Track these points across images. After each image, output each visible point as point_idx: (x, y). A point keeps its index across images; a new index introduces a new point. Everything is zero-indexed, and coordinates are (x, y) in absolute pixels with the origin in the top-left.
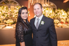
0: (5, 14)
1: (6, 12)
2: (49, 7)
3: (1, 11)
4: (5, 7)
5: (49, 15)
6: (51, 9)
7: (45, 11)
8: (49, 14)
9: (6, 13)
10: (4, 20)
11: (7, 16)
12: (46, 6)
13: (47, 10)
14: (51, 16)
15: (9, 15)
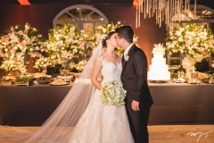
0: (72, 47)
1: (76, 41)
2: (197, 22)
3: (64, 40)
4: (73, 29)
5: (196, 44)
6: (203, 27)
8: (198, 41)
9: (75, 44)
10: (69, 61)
11: (79, 50)
12: (189, 20)
13: (190, 30)
14: (202, 49)
15: (83, 48)
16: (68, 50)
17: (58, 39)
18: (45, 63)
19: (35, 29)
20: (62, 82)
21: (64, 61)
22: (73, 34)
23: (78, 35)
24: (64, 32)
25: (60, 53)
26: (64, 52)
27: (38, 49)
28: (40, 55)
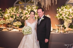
0: (13, 16)
5: (67, 15)
7: (62, 10)
14: (71, 17)
15: (18, 16)
16: (12, 17)
18: (2, 22)
20: (6, 30)
21: (10, 22)
22: (15, 10)
23: (17, 11)
24: (11, 10)
25: (9, 18)
26: (10, 18)
27: (1, 16)
28: (3, 19)
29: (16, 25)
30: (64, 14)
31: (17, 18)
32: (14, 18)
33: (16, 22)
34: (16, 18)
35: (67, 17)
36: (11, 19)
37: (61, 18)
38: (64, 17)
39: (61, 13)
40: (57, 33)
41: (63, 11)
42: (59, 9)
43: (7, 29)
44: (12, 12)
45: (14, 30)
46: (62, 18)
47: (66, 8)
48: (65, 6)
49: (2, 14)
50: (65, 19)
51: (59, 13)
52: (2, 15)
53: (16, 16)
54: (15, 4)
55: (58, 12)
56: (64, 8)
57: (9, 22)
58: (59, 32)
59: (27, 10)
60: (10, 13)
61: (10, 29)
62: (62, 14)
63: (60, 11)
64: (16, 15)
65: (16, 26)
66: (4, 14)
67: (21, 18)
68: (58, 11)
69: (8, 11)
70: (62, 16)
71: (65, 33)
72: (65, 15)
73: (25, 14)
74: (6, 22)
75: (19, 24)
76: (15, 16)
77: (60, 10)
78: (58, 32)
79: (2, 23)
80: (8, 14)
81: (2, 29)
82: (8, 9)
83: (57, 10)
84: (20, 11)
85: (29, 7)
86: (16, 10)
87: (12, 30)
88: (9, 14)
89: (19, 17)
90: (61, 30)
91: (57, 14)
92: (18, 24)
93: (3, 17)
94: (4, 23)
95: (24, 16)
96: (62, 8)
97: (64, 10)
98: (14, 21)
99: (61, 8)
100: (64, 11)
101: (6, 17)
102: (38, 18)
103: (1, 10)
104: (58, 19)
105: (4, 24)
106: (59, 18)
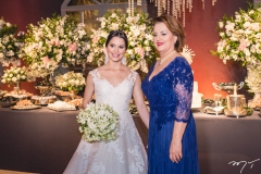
0: (55, 51)
5: (257, 46)
7: (239, 26)
11: (65, 56)
15: (74, 53)
16: (51, 55)
17: (37, 39)
18: (15, 75)
19: (8, 25)
20: (30, 105)
21: (46, 74)
22: (62, 31)
23: (70, 33)
24: (47, 28)
25: (38, 60)
26: (45, 59)
27: (11, 53)
28: (19, 64)
29: (65, 84)
30: (245, 42)
31: (69, 59)
32: (59, 57)
33: (65, 76)
34: (64, 60)
35: (256, 55)
36: (47, 63)
37: (235, 58)
38: (248, 53)
39: (234, 39)
40: (217, 116)
41: (241, 31)
42: (225, 24)
43: (34, 102)
44: (50, 35)
45: (59, 105)
46: (239, 56)
47: (252, 17)
48: (252, 12)
49: (16, 44)
50: (249, 59)
51: (226, 36)
52: (16, 49)
53: (64, 50)
54: (64, 7)
55: (222, 34)
56: (246, 17)
57: (42, 75)
58: (226, 113)
59: (106, 29)
60: (44, 41)
61: (42, 99)
62: (238, 43)
63: (231, 31)
64: (64, 48)
65: (65, 89)
66: (22, 45)
67: (84, 57)
68: (224, 30)
69: (37, 33)
70: (237, 52)
71: (248, 118)
72: (249, 48)
73: (100, 45)
74: (31, 74)
75: (77, 82)
76: (61, 51)
77: (230, 26)
78: (222, 113)
79: (14, 79)
80: (34, 45)
81: (14, 99)
82: (36, 24)
83: (221, 24)
84: (82, 33)
85: (114, 15)
86: (65, 27)
87: (50, 106)
88: (41, 43)
89: (78, 56)
90: (232, 106)
91: (219, 44)
92: (72, 81)
93: (20, 56)
94: (24, 77)
95: (96, 51)
96: (238, 16)
97: (245, 25)
98: (59, 71)
99: (235, 18)
100: (247, 32)
101: (31, 55)
102: (146, 57)
103: (13, 28)
104: (225, 61)
105: (21, 80)
106: (228, 57)
